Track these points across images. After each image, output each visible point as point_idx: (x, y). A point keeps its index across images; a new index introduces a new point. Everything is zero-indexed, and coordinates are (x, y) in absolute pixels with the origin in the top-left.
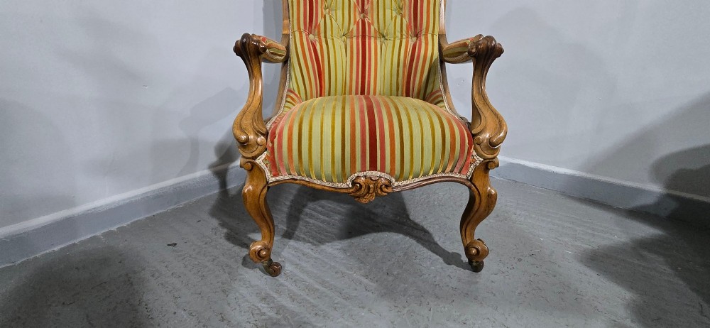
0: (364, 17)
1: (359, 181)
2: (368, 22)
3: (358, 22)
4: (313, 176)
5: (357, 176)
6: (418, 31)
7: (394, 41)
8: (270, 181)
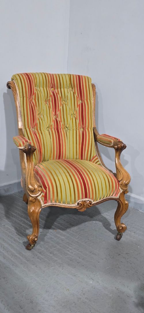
0: (56, 117)
1: (80, 203)
2: (59, 120)
3: (54, 120)
4: (62, 202)
5: (80, 201)
6: (84, 126)
7: (73, 131)
8: (42, 206)
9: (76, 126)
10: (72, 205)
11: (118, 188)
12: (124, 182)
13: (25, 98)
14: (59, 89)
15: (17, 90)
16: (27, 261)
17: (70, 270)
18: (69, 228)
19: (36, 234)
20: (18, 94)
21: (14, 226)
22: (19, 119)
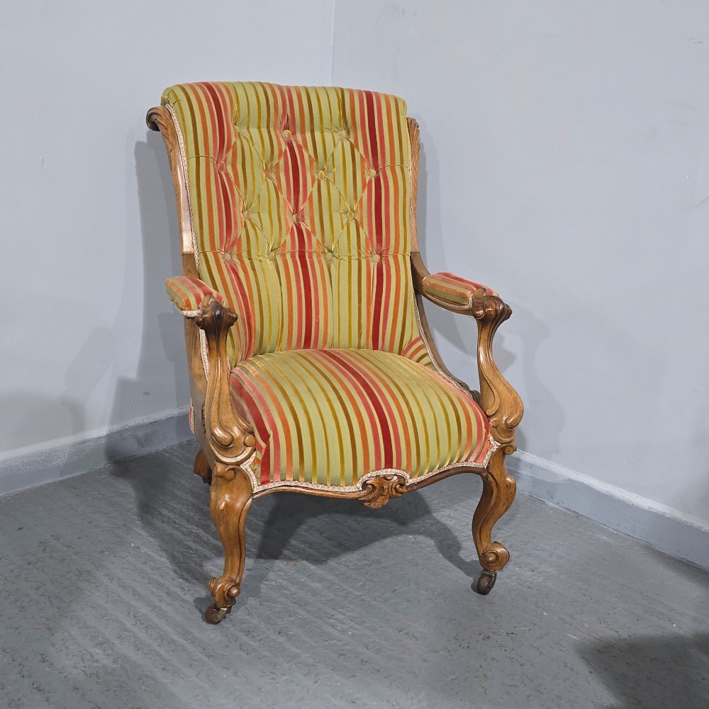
0: (298, 220)
2: (306, 229)
3: (292, 229)
4: (315, 481)
5: (370, 476)
6: (384, 248)
7: (350, 262)
8: (255, 491)
9: (359, 247)
10: (347, 489)
11: (486, 437)
12: (504, 419)
13: (202, 161)
14: (308, 135)
15: (180, 134)
16: (206, 656)
17: (339, 684)
18: (337, 555)
19: (234, 577)
20: (182, 146)
21: (167, 552)
22: (186, 225)
